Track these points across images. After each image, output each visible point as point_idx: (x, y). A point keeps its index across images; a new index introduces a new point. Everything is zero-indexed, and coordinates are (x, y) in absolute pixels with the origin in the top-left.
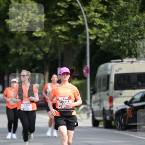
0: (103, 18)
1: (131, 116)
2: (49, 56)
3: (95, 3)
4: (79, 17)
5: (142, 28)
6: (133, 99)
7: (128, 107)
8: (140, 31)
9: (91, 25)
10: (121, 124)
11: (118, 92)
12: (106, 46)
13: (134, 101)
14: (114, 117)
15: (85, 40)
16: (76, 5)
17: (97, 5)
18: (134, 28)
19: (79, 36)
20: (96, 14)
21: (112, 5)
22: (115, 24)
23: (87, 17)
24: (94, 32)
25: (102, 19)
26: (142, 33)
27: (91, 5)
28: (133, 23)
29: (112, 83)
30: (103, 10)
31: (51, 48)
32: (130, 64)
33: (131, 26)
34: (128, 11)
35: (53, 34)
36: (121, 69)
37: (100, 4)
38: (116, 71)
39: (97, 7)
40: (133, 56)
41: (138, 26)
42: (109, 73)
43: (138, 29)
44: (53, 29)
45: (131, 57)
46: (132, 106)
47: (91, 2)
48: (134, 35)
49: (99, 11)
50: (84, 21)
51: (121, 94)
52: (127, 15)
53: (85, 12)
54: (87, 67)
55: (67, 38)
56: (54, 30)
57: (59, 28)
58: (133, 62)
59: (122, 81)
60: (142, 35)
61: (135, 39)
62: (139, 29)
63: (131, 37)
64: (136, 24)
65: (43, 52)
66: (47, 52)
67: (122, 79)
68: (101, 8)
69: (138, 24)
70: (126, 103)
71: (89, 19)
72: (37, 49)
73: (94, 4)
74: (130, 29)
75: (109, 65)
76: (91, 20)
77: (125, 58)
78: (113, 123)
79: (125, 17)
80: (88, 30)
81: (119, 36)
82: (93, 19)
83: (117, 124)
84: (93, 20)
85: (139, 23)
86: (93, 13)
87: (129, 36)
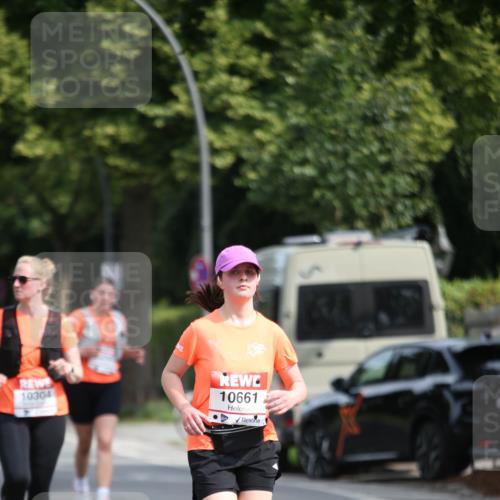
0: (256, 93)
1: (355, 430)
2: (71, 224)
3: (229, 42)
4: (176, 89)
5: (389, 127)
6: (361, 370)
7: (342, 399)
8: (382, 140)
9: (217, 117)
10: (320, 459)
11: (309, 346)
12: (268, 189)
13: (365, 377)
14: (297, 434)
15: (196, 168)
16: (166, 49)
17: (238, 50)
18: (363, 130)
19: (176, 154)
20: (236, 80)
21: (288, 49)
22: (297, 115)
23: (202, 91)
24: (227, 142)
25: (255, 98)
26: (389, 145)
27: (216, 51)
28: (360, 112)
29: (288, 316)
30: (256, 67)
31: (77, 195)
32: (348, 252)
33: (349, 121)
34: (339, 72)
35: (87, 149)
36: (317, 268)
37: (246, 49)
38: (303, 275)
39: (238, 57)
40: (360, 224)
41: (374, 120)
42: (278, 281)
43: (374, 134)
44: (87, 133)
45: (352, 228)
46: (357, 396)
47: (215, 41)
48: (361, 152)
49: (244, 72)
50: (190, 104)
51: (320, 355)
52: (337, 84)
53: (196, 74)
54: (202, 262)
55: (134, 166)
56: (90, 139)
57: (110, 130)
58: (358, 244)
59: (324, 311)
60: (388, 151)
61: (366, 167)
62: (379, 134)
63: (352, 161)
64: (369, 114)
65: (53, 210)
66: (63, 210)
67: (322, 301)
68: (252, 59)
69: (375, 115)
70: (338, 385)
71: (208, 97)
72: (31, 200)
73: (224, 45)
74: (346, 131)
75: (280, 255)
76: (217, 102)
77: (331, 230)
78: (293, 454)
79: (331, 91)
80: (205, 135)
81: (309, 154)
82: (225, 97)
83: (307, 458)
84: (223, 101)
85: (376, 111)
86: (224, 78)
87: (345, 155)
